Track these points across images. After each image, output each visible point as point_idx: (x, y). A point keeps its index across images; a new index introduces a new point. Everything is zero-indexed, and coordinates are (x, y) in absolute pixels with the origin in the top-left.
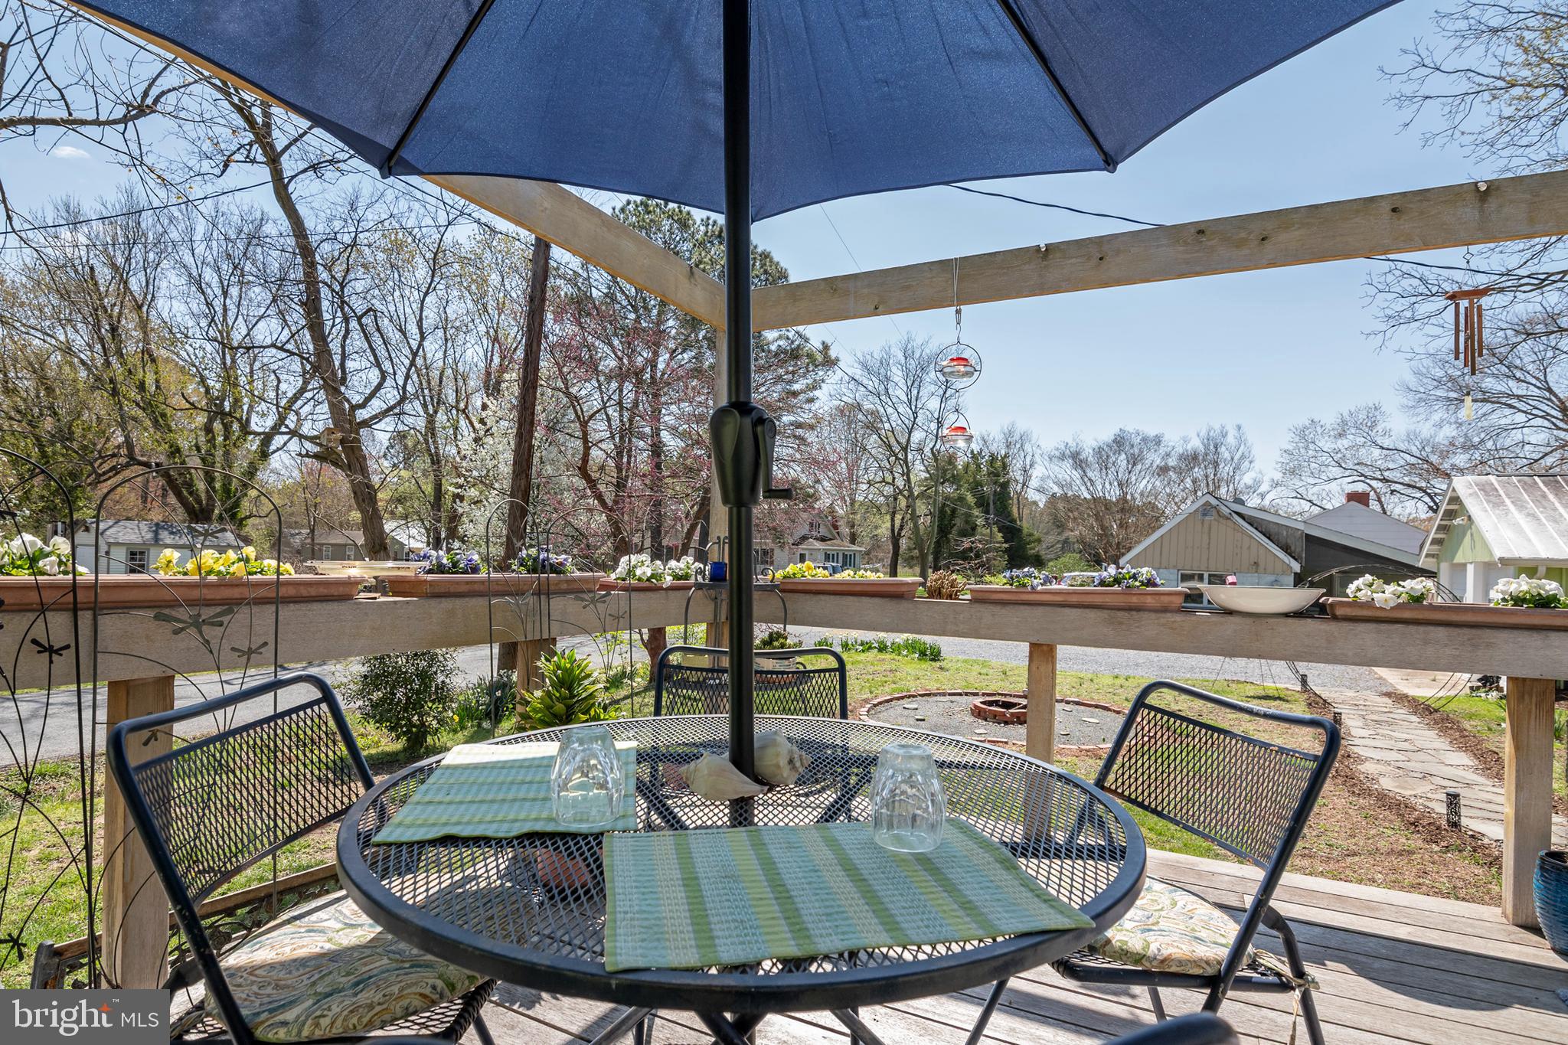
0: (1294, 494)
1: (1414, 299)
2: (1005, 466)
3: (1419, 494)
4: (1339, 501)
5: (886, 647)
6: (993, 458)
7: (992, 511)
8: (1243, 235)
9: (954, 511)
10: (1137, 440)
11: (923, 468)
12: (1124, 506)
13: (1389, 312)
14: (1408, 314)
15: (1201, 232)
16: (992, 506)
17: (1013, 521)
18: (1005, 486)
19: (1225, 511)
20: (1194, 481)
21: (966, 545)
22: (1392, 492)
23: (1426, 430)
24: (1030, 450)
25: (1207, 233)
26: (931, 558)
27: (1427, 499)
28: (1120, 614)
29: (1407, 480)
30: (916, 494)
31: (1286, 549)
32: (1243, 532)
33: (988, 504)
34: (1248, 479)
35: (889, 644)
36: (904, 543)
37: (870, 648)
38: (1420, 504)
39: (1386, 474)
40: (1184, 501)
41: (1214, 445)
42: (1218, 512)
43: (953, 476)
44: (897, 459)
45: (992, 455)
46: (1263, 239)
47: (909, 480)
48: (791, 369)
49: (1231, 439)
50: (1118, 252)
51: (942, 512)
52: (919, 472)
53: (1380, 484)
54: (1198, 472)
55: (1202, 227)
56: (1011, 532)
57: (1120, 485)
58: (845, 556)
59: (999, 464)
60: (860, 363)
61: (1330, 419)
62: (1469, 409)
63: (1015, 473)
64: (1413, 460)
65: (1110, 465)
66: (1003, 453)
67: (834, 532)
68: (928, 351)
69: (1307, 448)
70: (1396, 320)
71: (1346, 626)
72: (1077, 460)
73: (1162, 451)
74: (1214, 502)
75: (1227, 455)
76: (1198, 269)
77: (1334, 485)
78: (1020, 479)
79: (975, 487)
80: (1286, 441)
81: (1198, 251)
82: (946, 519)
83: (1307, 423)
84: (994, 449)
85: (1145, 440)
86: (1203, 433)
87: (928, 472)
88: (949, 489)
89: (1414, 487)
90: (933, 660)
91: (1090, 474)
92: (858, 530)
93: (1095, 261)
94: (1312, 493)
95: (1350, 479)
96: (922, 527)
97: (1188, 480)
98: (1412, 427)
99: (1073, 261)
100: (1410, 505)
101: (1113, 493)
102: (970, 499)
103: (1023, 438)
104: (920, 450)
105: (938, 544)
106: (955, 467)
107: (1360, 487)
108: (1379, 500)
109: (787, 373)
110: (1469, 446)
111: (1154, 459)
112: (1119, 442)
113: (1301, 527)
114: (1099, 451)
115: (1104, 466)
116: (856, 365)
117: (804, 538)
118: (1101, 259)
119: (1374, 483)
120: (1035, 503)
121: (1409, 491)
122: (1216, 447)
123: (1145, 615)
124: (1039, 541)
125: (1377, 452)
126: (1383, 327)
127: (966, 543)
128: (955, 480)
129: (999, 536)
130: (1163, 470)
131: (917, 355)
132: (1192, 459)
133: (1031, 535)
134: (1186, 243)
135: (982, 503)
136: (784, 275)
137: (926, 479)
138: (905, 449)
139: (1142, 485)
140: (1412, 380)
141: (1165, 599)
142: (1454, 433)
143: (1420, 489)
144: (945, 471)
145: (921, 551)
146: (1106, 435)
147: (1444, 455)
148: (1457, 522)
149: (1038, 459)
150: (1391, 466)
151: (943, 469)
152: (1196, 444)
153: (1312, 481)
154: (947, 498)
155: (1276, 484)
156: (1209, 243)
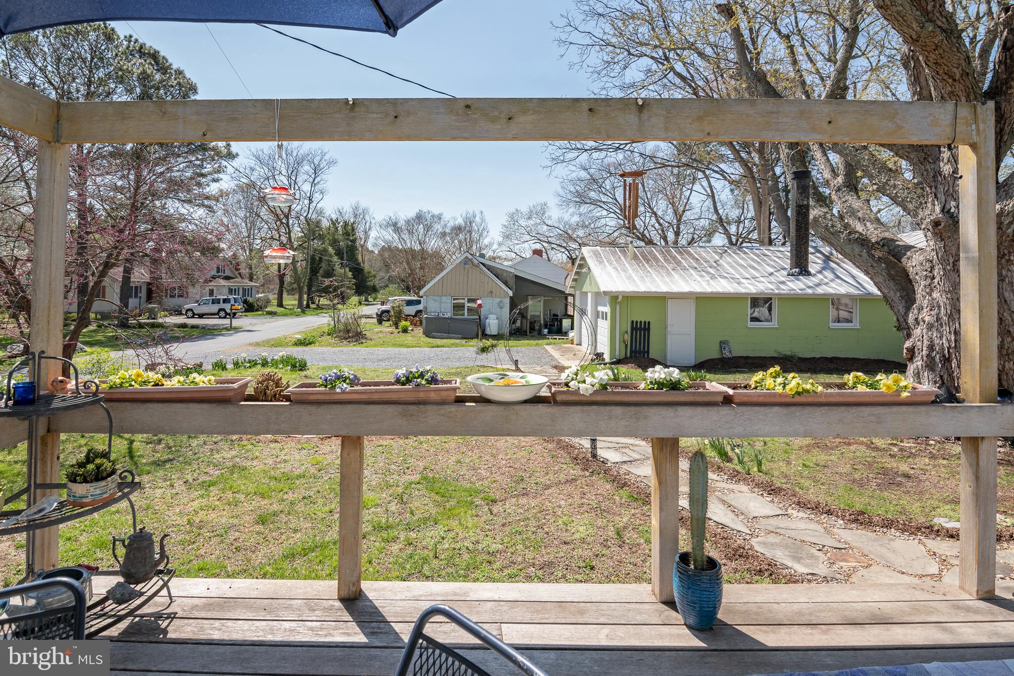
0: (508, 249)
1: (565, 150)
2: (353, 229)
3: (563, 250)
4: (528, 254)
5: (267, 362)
6: (346, 224)
7: (345, 258)
8: (496, 113)
9: (321, 259)
10: (429, 217)
11: (299, 229)
12: (423, 254)
13: (554, 156)
14: (562, 158)
15: (468, 107)
16: (345, 255)
17: (359, 264)
18: (354, 241)
19: (476, 262)
20: (460, 242)
21: (327, 283)
22: (552, 248)
23: (566, 217)
24: (368, 219)
25: (473, 108)
26: (305, 289)
27: (567, 252)
28: (411, 407)
29: (558, 242)
30: (295, 247)
31: (506, 283)
32: (485, 274)
33: (343, 253)
34: (486, 241)
35: (269, 360)
36: (288, 279)
37: (256, 364)
38: (564, 255)
39: (549, 239)
40: (454, 253)
41: (469, 221)
42: (472, 263)
43: (320, 235)
44: (282, 223)
45: (345, 222)
46: (509, 119)
47: (290, 238)
48: (200, 157)
49: (478, 219)
50: (408, 114)
51: (313, 258)
52: (297, 232)
53: (547, 245)
54: (461, 237)
55: (469, 103)
56: (358, 271)
57: (420, 243)
58: (244, 290)
59: (350, 227)
60: (254, 156)
61: (525, 210)
62: (584, 209)
63: (360, 234)
64: (561, 232)
65: (414, 231)
66: (352, 220)
67: (236, 273)
68: (302, 152)
69: (514, 224)
70: (556, 161)
71: (563, 409)
72: (395, 226)
73: (442, 223)
74: (470, 257)
75: (476, 228)
76: (466, 135)
77: (526, 245)
78: (363, 237)
79: (334, 243)
80: (504, 220)
81: (465, 121)
82: (315, 264)
83: (514, 211)
84: (346, 218)
85: (433, 216)
86: (464, 215)
87: (303, 232)
88: (316, 244)
89: (561, 246)
90: (301, 370)
91: (403, 236)
92: (254, 271)
93: (391, 118)
94: (516, 248)
95: (534, 241)
96: (299, 269)
97: (456, 241)
98: (560, 216)
99: (374, 115)
100: (559, 255)
101: (417, 247)
102: (331, 250)
103: (365, 212)
104: (298, 218)
105: (310, 280)
106: (321, 229)
107: (538, 246)
108: (546, 253)
109: (197, 159)
110: (584, 226)
111: (438, 228)
112: (419, 217)
113: (512, 270)
114: (408, 222)
115: (411, 232)
116: (251, 157)
117: (214, 277)
118: (396, 117)
119: (544, 244)
120: (372, 252)
121: (559, 248)
122: (470, 223)
123: (429, 407)
124: (375, 276)
125: (545, 227)
126: (550, 164)
127: (327, 282)
128: (321, 237)
129: (350, 274)
130: (444, 234)
131: (295, 154)
132: (458, 229)
133: (369, 273)
134: (458, 114)
135: (339, 253)
136: (193, 89)
137: (302, 237)
138: (287, 217)
139: (433, 244)
140: (562, 192)
141: (444, 394)
142: (578, 220)
143: (564, 247)
144: (314, 232)
145: (299, 285)
146: (411, 214)
147: (574, 230)
148: (584, 270)
149: (373, 225)
150: (552, 235)
151: (313, 229)
152: (460, 221)
153: (516, 242)
154: (315, 250)
155: (500, 244)
156: (474, 116)
